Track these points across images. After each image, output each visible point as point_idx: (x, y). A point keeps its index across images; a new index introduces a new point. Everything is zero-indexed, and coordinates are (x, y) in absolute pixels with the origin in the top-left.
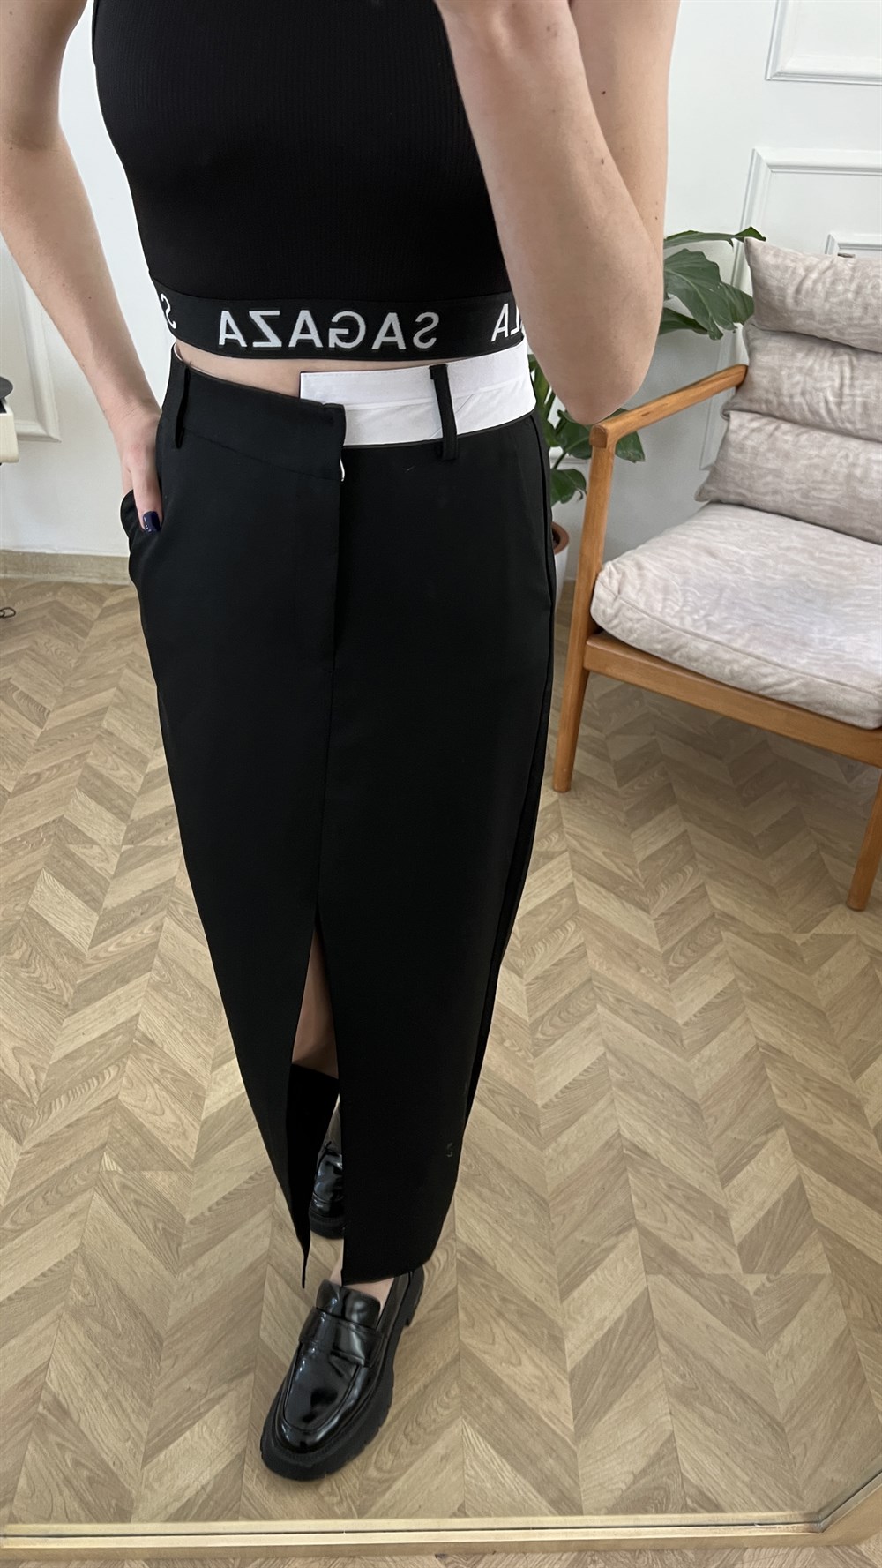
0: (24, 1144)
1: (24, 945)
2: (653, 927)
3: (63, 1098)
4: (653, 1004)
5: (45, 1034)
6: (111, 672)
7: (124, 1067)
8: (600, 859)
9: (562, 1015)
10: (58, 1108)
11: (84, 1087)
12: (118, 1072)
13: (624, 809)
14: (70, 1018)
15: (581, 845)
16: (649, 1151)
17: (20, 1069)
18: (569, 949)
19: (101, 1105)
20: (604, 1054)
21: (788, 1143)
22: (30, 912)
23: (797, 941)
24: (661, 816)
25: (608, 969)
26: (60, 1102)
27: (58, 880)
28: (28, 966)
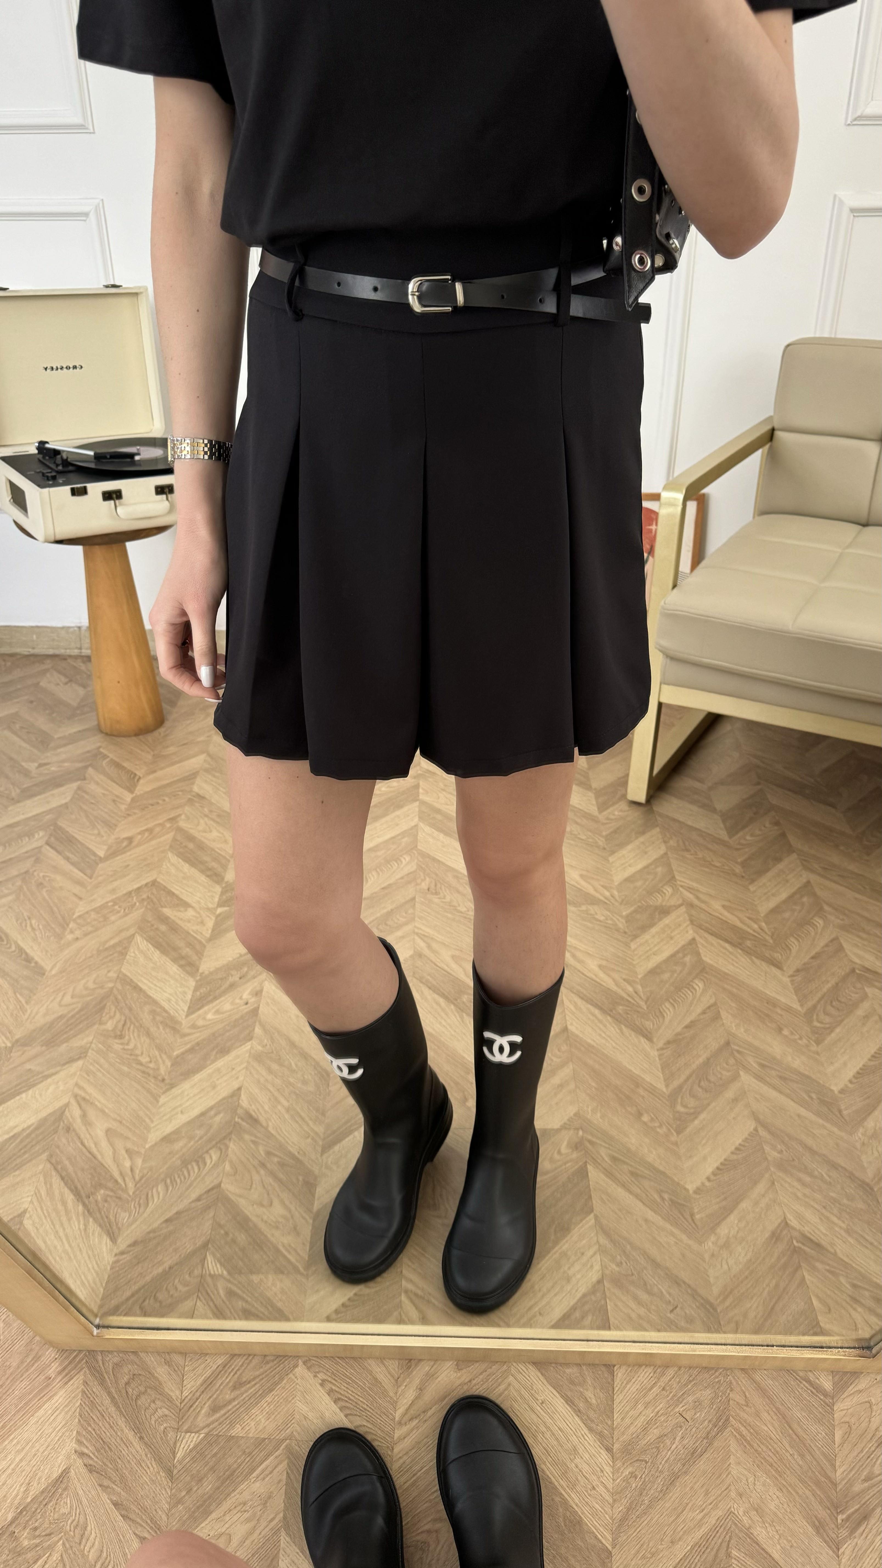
0: (118, 1242)
2: (790, 984)
3: (161, 1188)
4: (801, 1069)
5: (141, 1113)
7: (227, 1150)
8: (721, 914)
9: (702, 1083)
10: (156, 1199)
11: (183, 1174)
12: (221, 1153)
13: (739, 860)
14: (168, 1093)
15: (698, 898)
16: (823, 1242)
17: (114, 1153)
18: (700, 1009)
19: (203, 1195)
20: (756, 1129)
22: (122, 979)
24: (781, 866)
25: (745, 1032)
26: (157, 1190)
27: (152, 944)
28: (121, 1037)
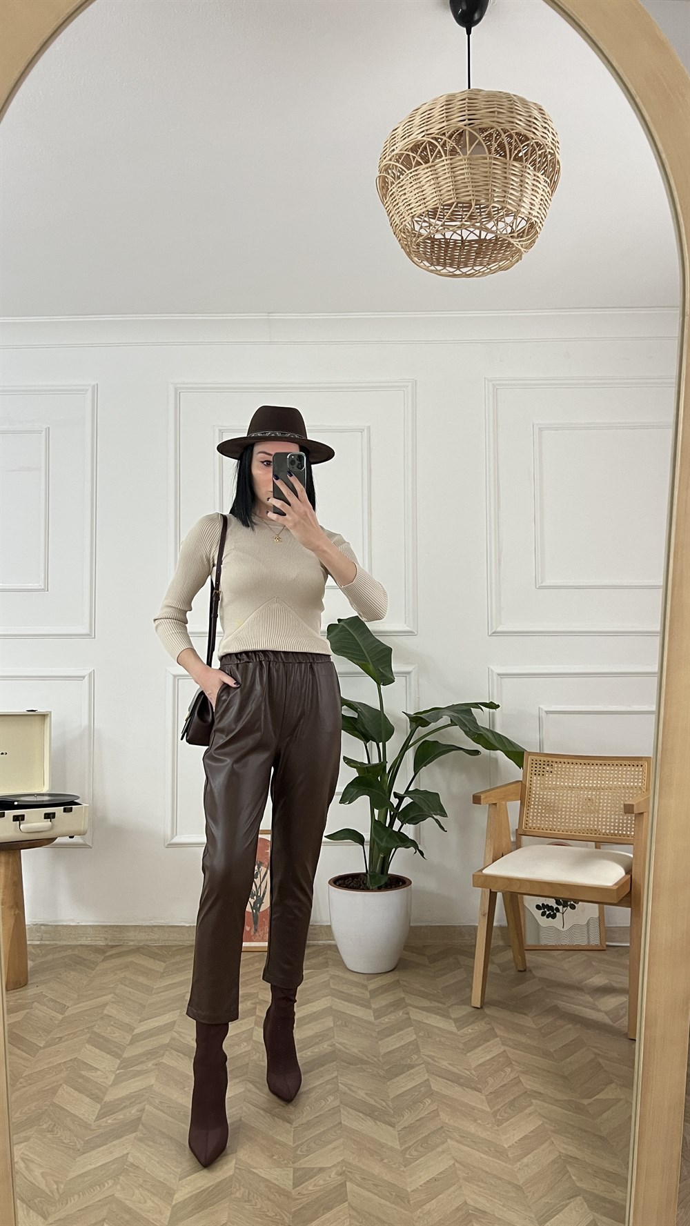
0: (49, 1219)
1: (50, 1122)
2: (485, 1099)
3: (76, 1197)
4: (487, 1138)
5: (64, 1165)
6: (112, 986)
7: (119, 1179)
8: (446, 1067)
9: (424, 1145)
10: (72, 1201)
11: (90, 1190)
12: (114, 1182)
13: (463, 1041)
14: (82, 1156)
16: (487, 1211)
17: (46, 1182)
18: (426, 1113)
19: (101, 1200)
20: (454, 1164)
21: (585, 1204)
22: (53, 1104)
23: (586, 1104)
24: (488, 1043)
25: (454, 1121)
26: (74, 1198)
27: (73, 1088)
28: (52, 1131)
